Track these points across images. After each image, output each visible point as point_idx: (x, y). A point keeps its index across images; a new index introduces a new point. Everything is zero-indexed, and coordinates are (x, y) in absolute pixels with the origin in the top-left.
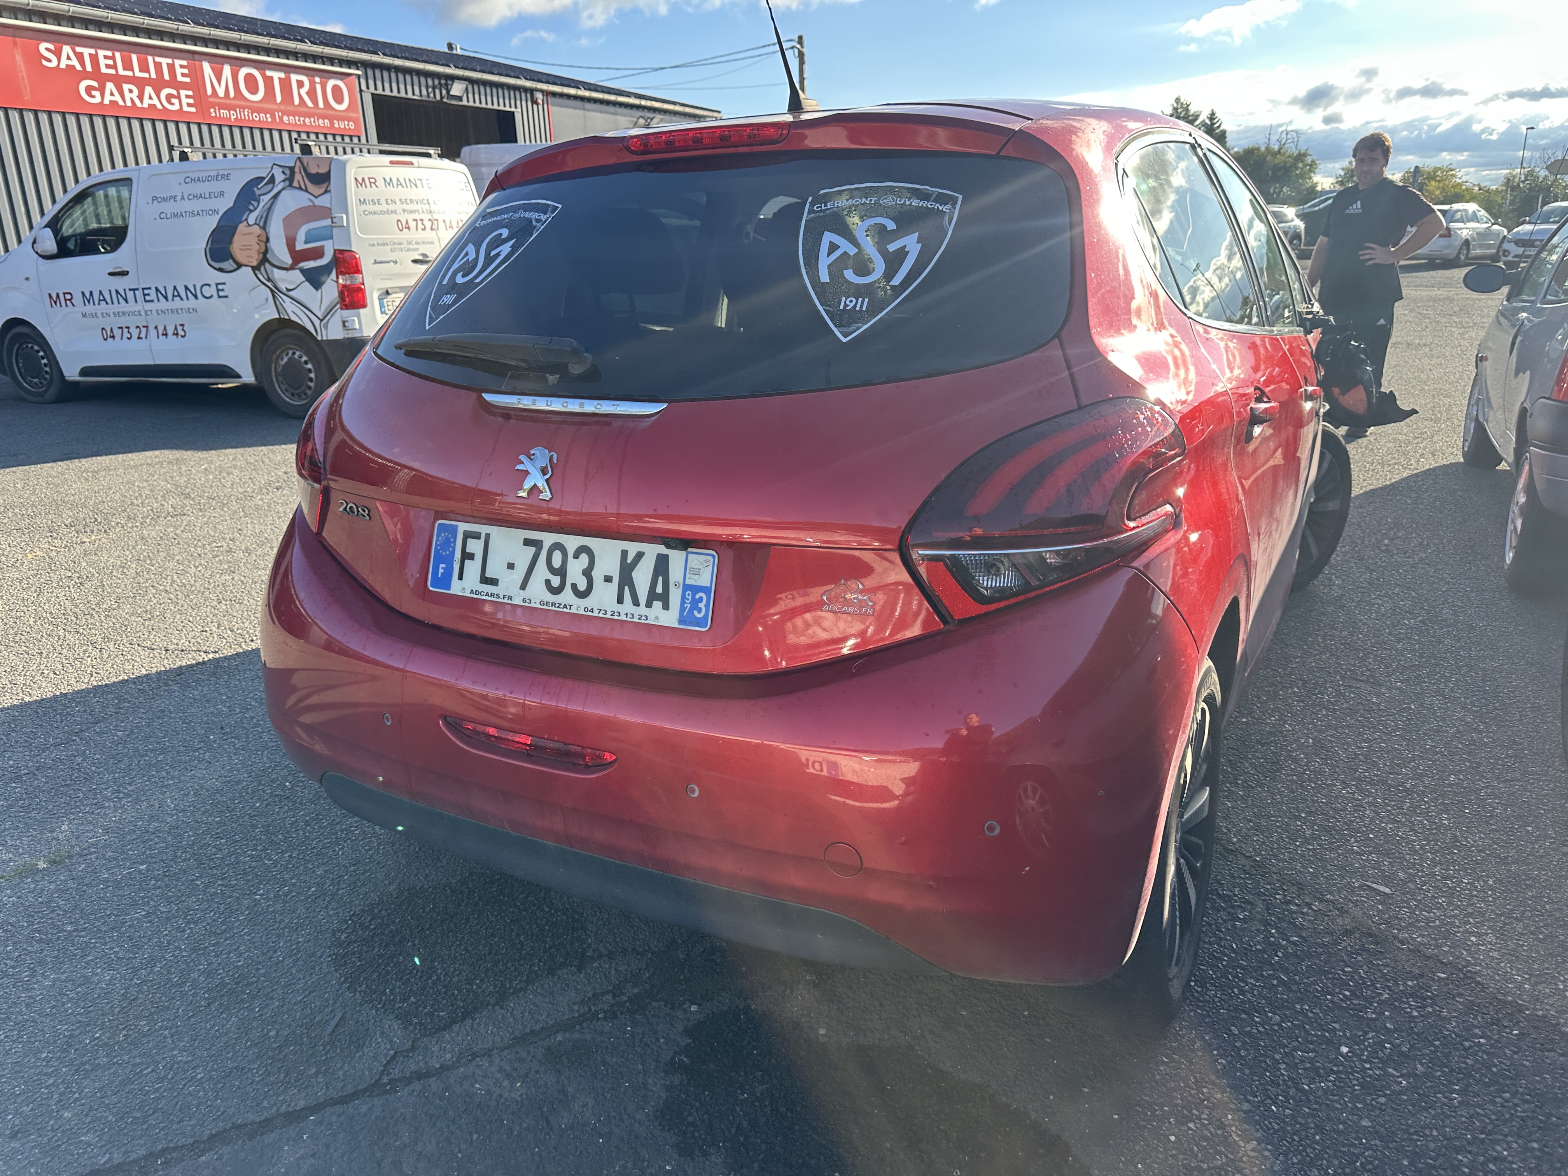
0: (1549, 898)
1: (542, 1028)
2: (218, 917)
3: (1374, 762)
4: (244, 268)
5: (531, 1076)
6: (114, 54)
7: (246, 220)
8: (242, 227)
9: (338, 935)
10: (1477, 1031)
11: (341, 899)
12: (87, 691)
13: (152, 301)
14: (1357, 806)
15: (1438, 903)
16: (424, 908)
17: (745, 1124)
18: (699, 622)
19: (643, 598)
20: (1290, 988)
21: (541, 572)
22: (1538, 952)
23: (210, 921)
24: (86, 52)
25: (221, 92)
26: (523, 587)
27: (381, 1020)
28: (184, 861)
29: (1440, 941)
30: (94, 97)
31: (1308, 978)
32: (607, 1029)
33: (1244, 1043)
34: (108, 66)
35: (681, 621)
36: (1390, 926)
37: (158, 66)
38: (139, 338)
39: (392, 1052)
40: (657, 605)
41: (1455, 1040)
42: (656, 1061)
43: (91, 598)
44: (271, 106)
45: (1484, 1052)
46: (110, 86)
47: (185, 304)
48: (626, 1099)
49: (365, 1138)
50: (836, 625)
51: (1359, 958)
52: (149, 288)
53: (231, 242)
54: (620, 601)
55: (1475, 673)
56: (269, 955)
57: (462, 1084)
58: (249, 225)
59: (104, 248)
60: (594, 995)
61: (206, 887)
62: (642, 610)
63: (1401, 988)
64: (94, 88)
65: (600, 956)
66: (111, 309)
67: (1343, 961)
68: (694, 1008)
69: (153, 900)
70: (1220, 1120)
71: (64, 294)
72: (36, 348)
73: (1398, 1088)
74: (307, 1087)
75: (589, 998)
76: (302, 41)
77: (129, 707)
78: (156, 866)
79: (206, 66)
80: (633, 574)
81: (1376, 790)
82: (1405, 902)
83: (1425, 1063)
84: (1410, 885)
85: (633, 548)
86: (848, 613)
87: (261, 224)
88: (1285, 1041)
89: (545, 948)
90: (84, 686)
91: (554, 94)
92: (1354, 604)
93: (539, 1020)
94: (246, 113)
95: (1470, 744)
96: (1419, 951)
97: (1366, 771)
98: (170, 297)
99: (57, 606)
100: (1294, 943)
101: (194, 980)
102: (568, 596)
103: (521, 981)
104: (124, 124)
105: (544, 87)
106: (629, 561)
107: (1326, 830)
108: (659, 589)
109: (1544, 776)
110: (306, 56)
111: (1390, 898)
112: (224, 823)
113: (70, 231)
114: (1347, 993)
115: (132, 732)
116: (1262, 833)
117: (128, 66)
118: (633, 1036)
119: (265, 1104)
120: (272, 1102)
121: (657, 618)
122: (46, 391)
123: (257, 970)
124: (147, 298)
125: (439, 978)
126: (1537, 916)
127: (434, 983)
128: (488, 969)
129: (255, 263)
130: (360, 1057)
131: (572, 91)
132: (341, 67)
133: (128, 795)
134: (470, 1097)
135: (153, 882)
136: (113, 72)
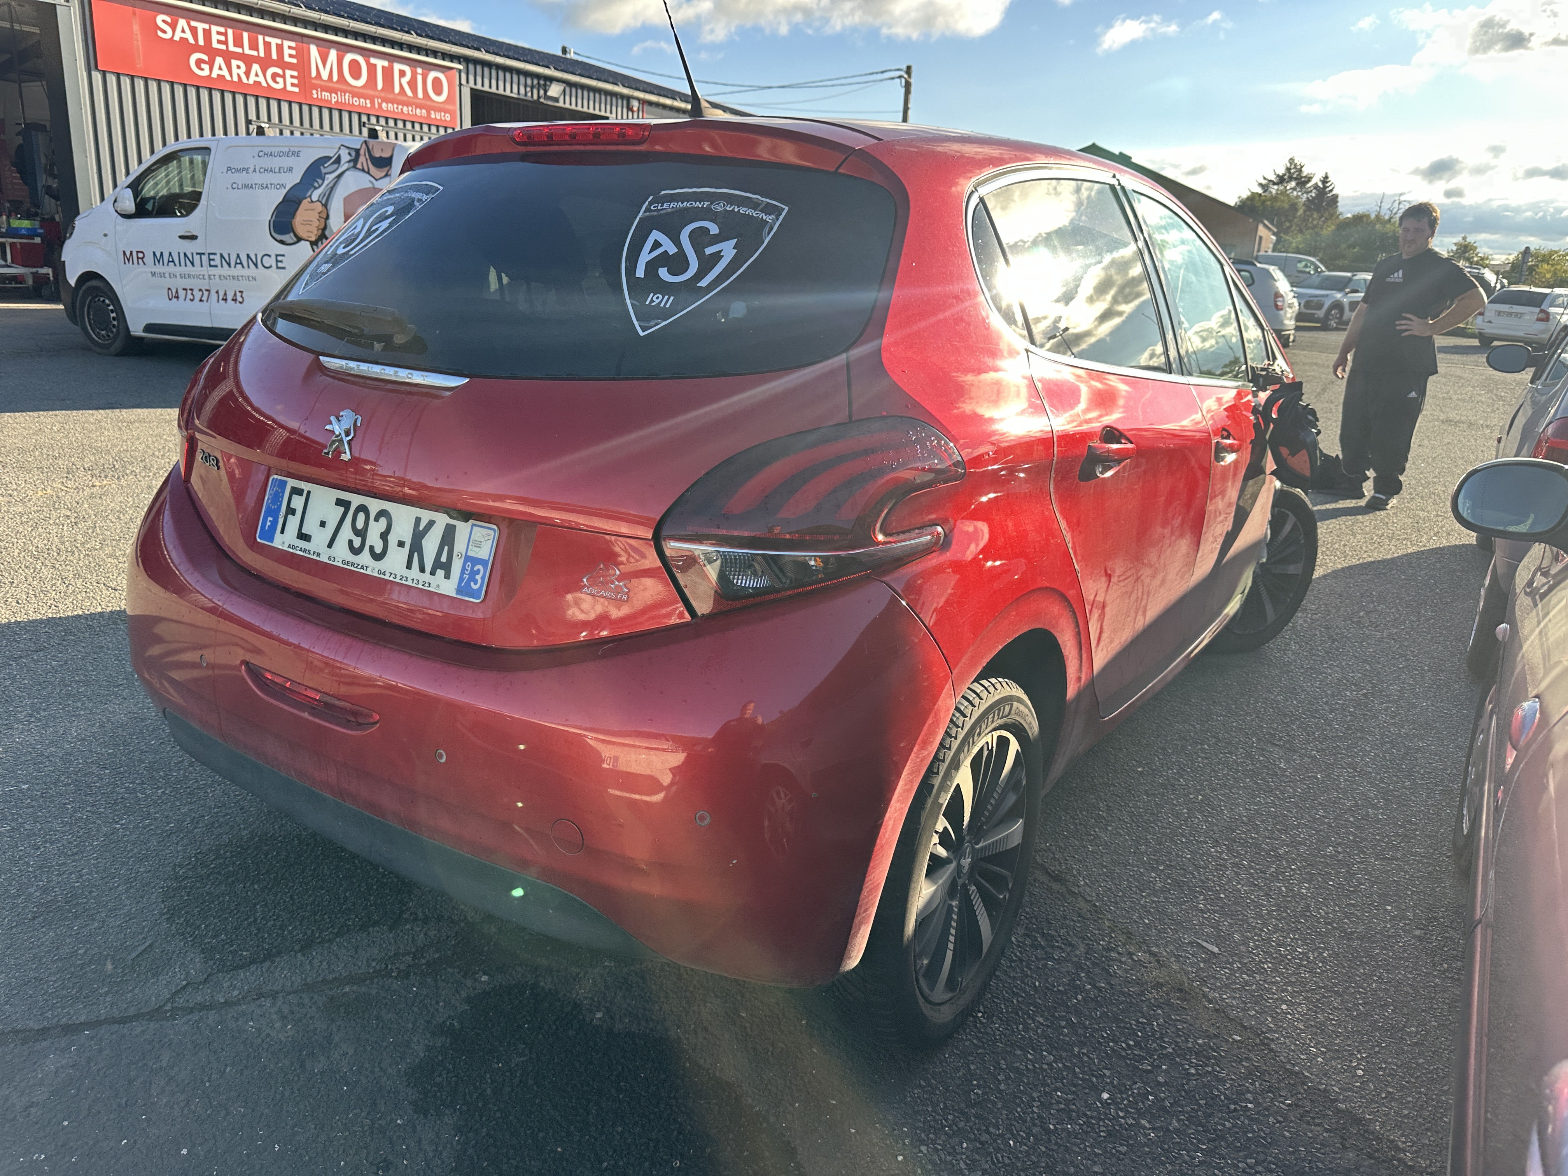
0: (1379, 977)
1: (335, 978)
2: (75, 841)
3: (1257, 825)
4: (303, 242)
5: (304, 1021)
6: (226, 31)
7: (310, 196)
8: (305, 202)
9: (178, 869)
10: (1249, 1096)
11: (194, 837)
12: (41, 621)
13: (216, 266)
14: (1220, 865)
15: (1263, 968)
16: (266, 855)
17: (489, 1091)
18: (473, 594)
19: (428, 566)
20: (1076, 1031)
21: (346, 532)
22: (1346, 1028)
23: (65, 843)
24: (201, 26)
25: (325, 75)
26: (330, 546)
27: (186, 952)
28: (65, 785)
29: (1249, 1005)
30: (203, 69)
31: (1098, 1024)
32: (395, 986)
33: (1008, 1078)
34: (219, 42)
35: (459, 591)
36: (1204, 982)
37: (267, 45)
38: (201, 300)
39: (184, 983)
40: (440, 573)
41: (1222, 1101)
42: (428, 1022)
43: (79, 537)
44: (371, 92)
45: (1248, 1117)
46: (219, 61)
47: (246, 272)
48: (385, 1053)
49: (127, 1057)
50: (593, 608)
51: (1159, 1011)
52: (215, 254)
53: (293, 215)
54: (409, 566)
55: (1397, 750)
56: (107, 880)
57: (237, 1020)
58: (312, 202)
59: (180, 212)
60: (395, 954)
61: (75, 811)
62: (426, 577)
63: (1190, 1045)
64: (204, 61)
65: (416, 919)
66: (178, 270)
67: (1141, 1012)
68: (484, 978)
69: (21, 817)
70: (953, 1148)
71: (137, 252)
72: (107, 301)
73: (1143, 1140)
74: (93, 1004)
75: (390, 957)
76: (408, 32)
77: (72, 640)
78: (37, 788)
79: (314, 50)
80: (423, 541)
81: (1246, 852)
82: (1230, 964)
83: (1183, 1120)
84: (1241, 947)
85: (426, 515)
86: (605, 597)
87: (323, 202)
88: (1049, 1081)
89: (366, 905)
90: (39, 617)
91: (650, 103)
92: (1302, 671)
93: (334, 971)
94: (347, 97)
95: (1362, 819)
96: (1224, 1012)
97: (1244, 833)
98: (233, 264)
99: (45, 542)
100: (1100, 989)
101: (30, 894)
102: (365, 558)
103: (331, 932)
104: (228, 97)
105: (641, 95)
106: (421, 528)
107: (1179, 885)
108: (444, 559)
109: (1427, 858)
110: (411, 48)
111: (1216, 957)
112: (115, 756)
113: (152, 193)
114: (1131, 1043)
115: (66, 663)
116: (1112, 879)
117: (238, 43)
118: (415, 996)
119: (49, 1014)
120: (56, 1013)
121: (438, 586)
122: (110, 345)
123: (90, 892)
124: (212, 263)
125: (255, 920)
126: (1360, 993)
127: (250, 924)
128: (304, 918)
129: (313, 239)
130: (153, 984)
131: (668, 102)
132: (444, 60)
133: (39, 720)
134: (239, 1033)
135: (29, 801)
136: (223, 47)
